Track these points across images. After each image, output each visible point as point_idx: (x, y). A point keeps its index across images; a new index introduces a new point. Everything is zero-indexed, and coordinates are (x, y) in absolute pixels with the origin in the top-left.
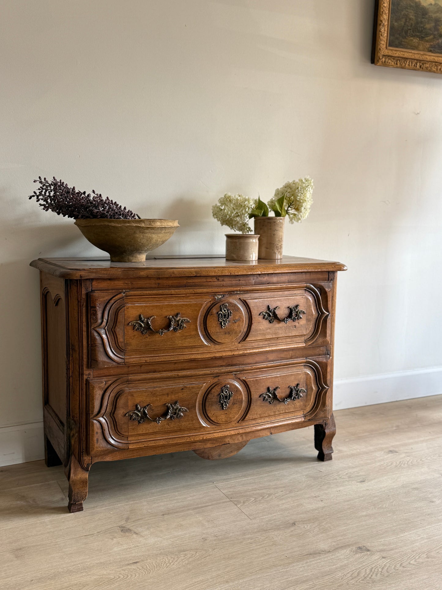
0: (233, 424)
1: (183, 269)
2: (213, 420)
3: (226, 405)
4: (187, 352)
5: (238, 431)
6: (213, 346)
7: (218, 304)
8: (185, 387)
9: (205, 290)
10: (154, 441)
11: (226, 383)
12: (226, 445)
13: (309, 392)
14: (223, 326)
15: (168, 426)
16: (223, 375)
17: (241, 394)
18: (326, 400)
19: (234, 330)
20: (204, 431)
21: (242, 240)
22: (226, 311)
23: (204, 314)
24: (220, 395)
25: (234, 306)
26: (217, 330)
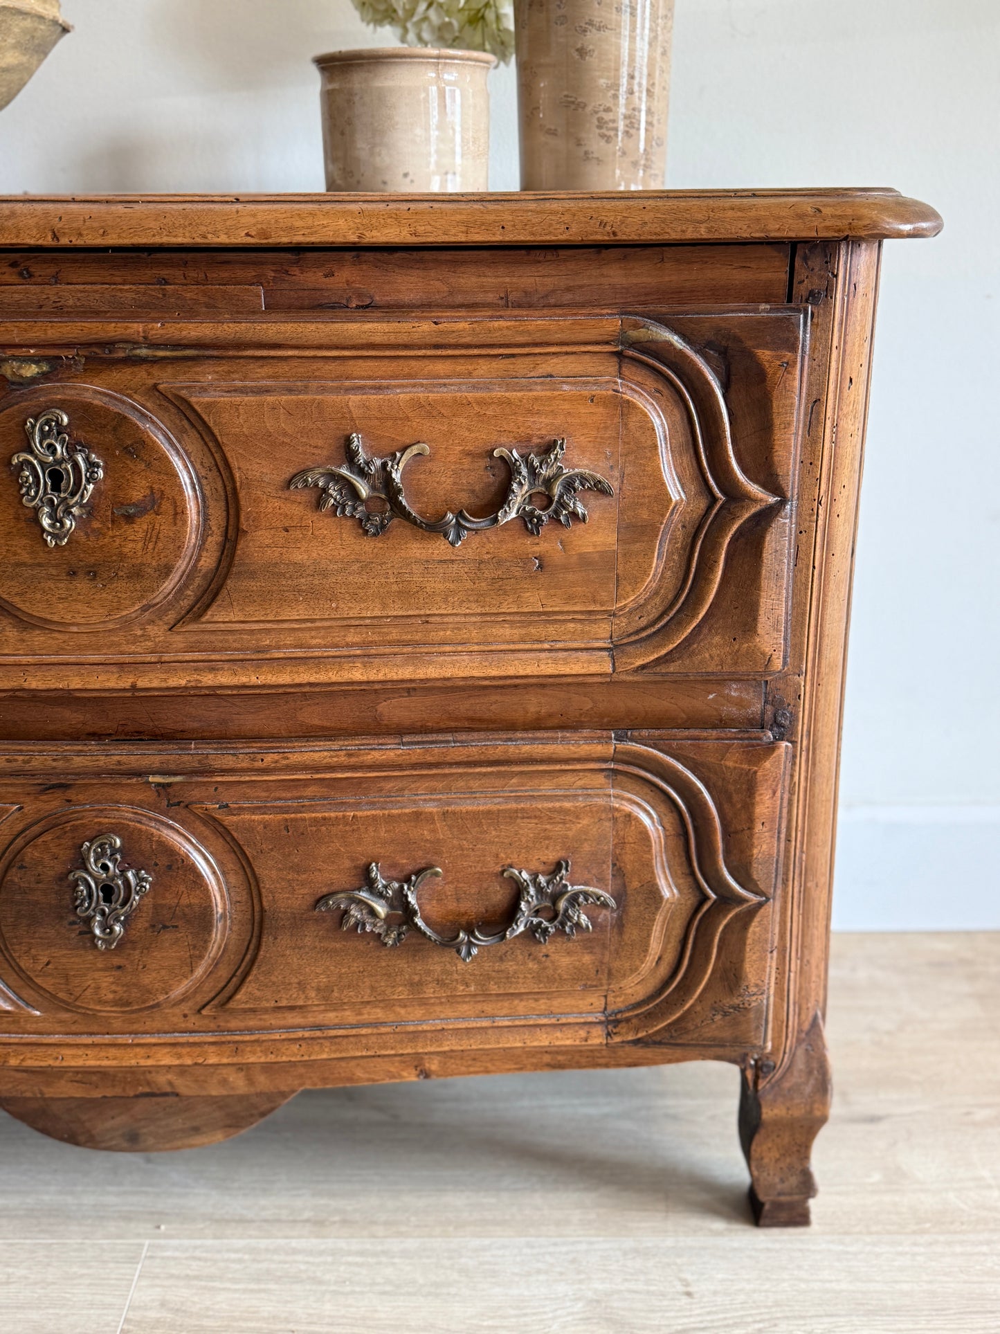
0: (170, 1016)
2: (53, 992)
3: (107, 928)
6: (12, 633)
12: (160, 1099)
13: (633, 911)
14: (49, 533)
16: (86, 781)
17: (198, 882)
18: (742, 961)
19: (122, 557)
22: (60, 454)
24: (71, 877)
25: (115, 429)
26: (15, 554)
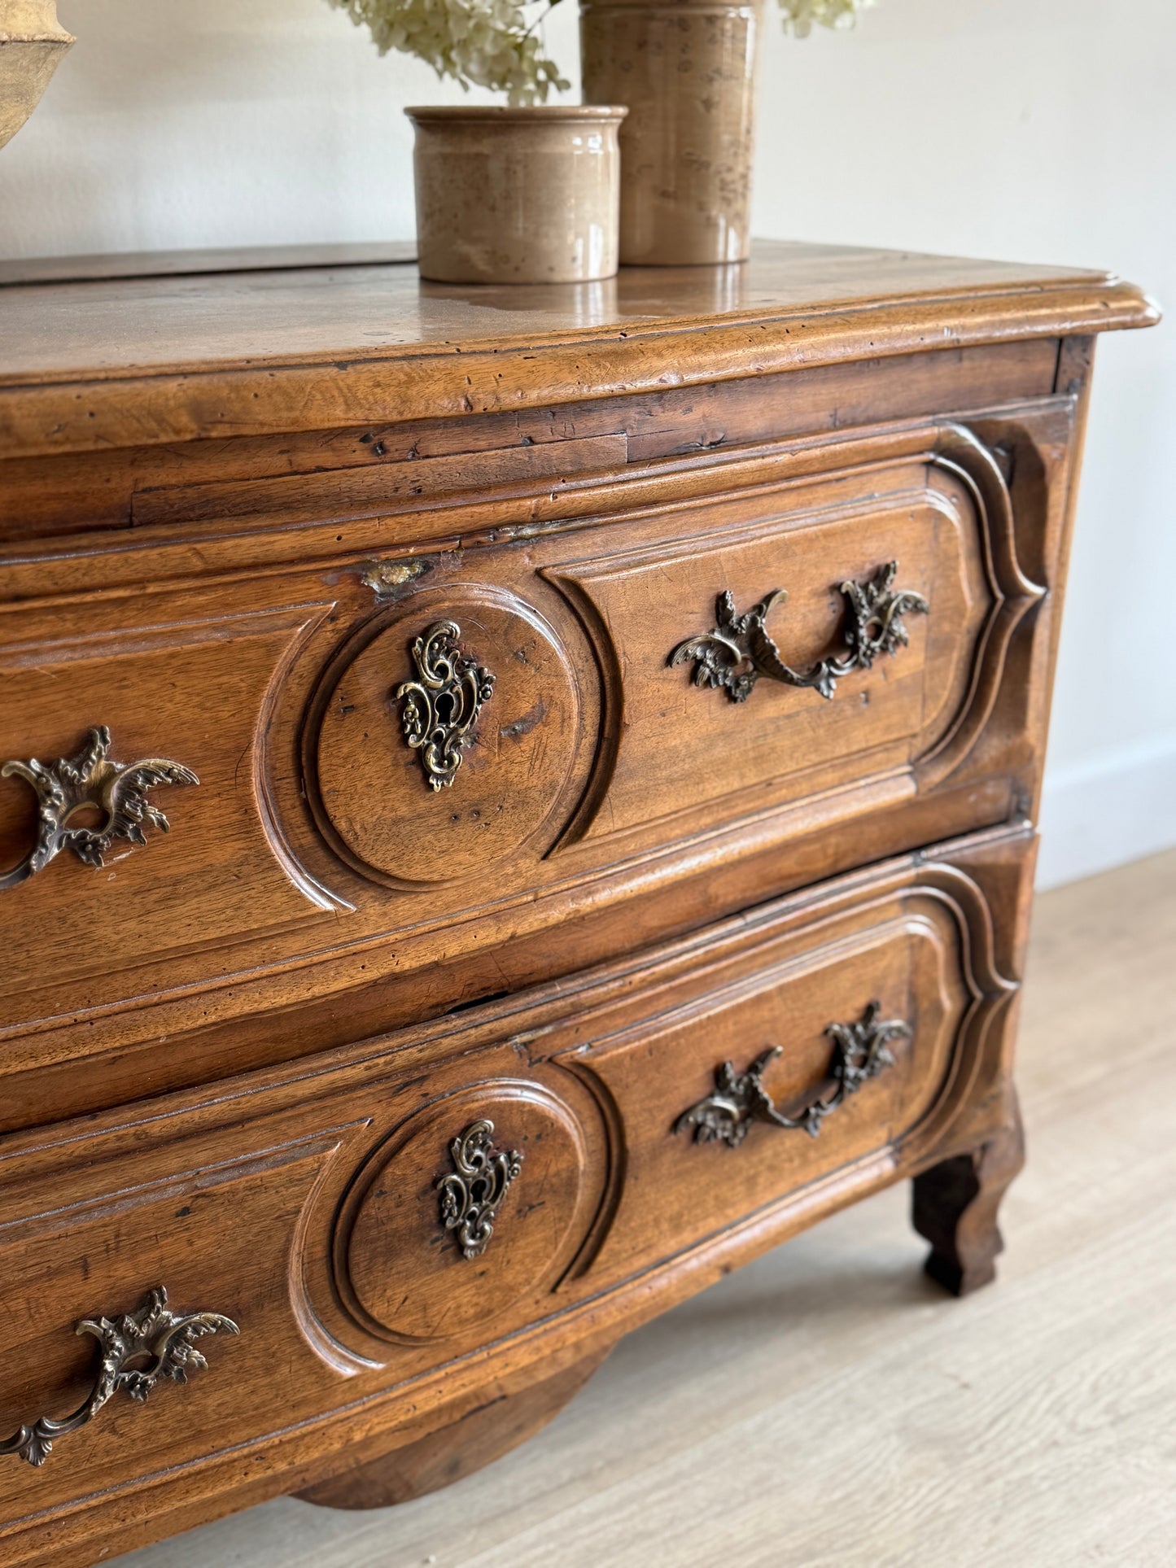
0: (527, 1309)
1: (86, 391)
2: (407, 1331)
3: (477, 1233)
4: (192, 977)
5: (553, 1336)
6: (374, 909)
7: (388, 633)
8: (203, 1195)
9: (285, 543)
10: (26, 1538)
11: (470, 1110)
12: (487, 1411)
13: (922, 1031)
14: (436, 775)
15: (114, 1438)
16: (453, 1063)
17: (566, 1144)
19: (508, 784)
20: (349, 1396)
21: (518, 144)
22: (451, 675)
23: (298, 710)
24: (440, 1186)
25: (506, 633)
26: (393, 810)
